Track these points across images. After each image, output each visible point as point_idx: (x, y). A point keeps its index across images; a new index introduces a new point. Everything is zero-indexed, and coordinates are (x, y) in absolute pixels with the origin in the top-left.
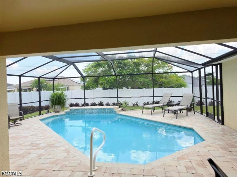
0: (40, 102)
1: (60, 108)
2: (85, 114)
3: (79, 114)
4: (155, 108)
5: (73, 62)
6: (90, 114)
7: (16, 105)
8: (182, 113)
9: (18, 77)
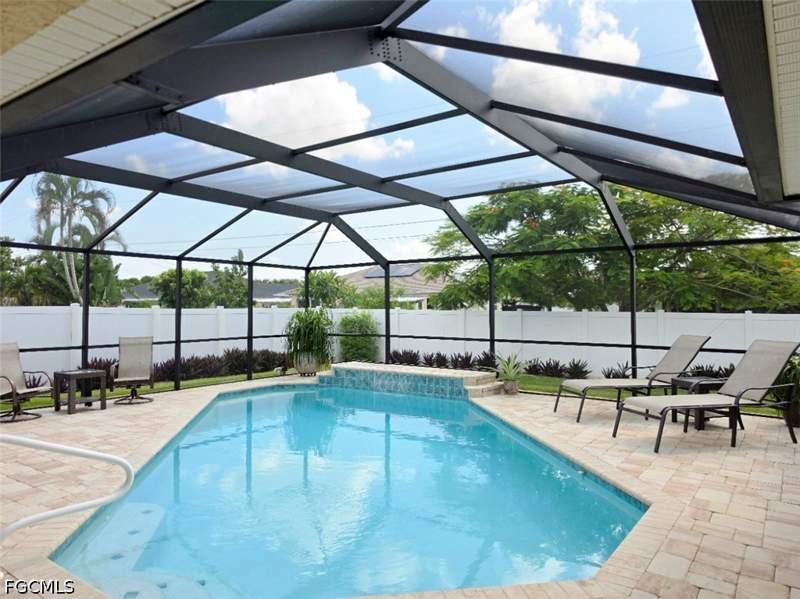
0: (250, 338)
1: (313, 365)
2: (372, 390)
3: (357, 388)
4: (622, 391)
5: (334, 212)
6: (390, 391)
7: (146, 344)
8: (743, 428)
9: (175, 262)
